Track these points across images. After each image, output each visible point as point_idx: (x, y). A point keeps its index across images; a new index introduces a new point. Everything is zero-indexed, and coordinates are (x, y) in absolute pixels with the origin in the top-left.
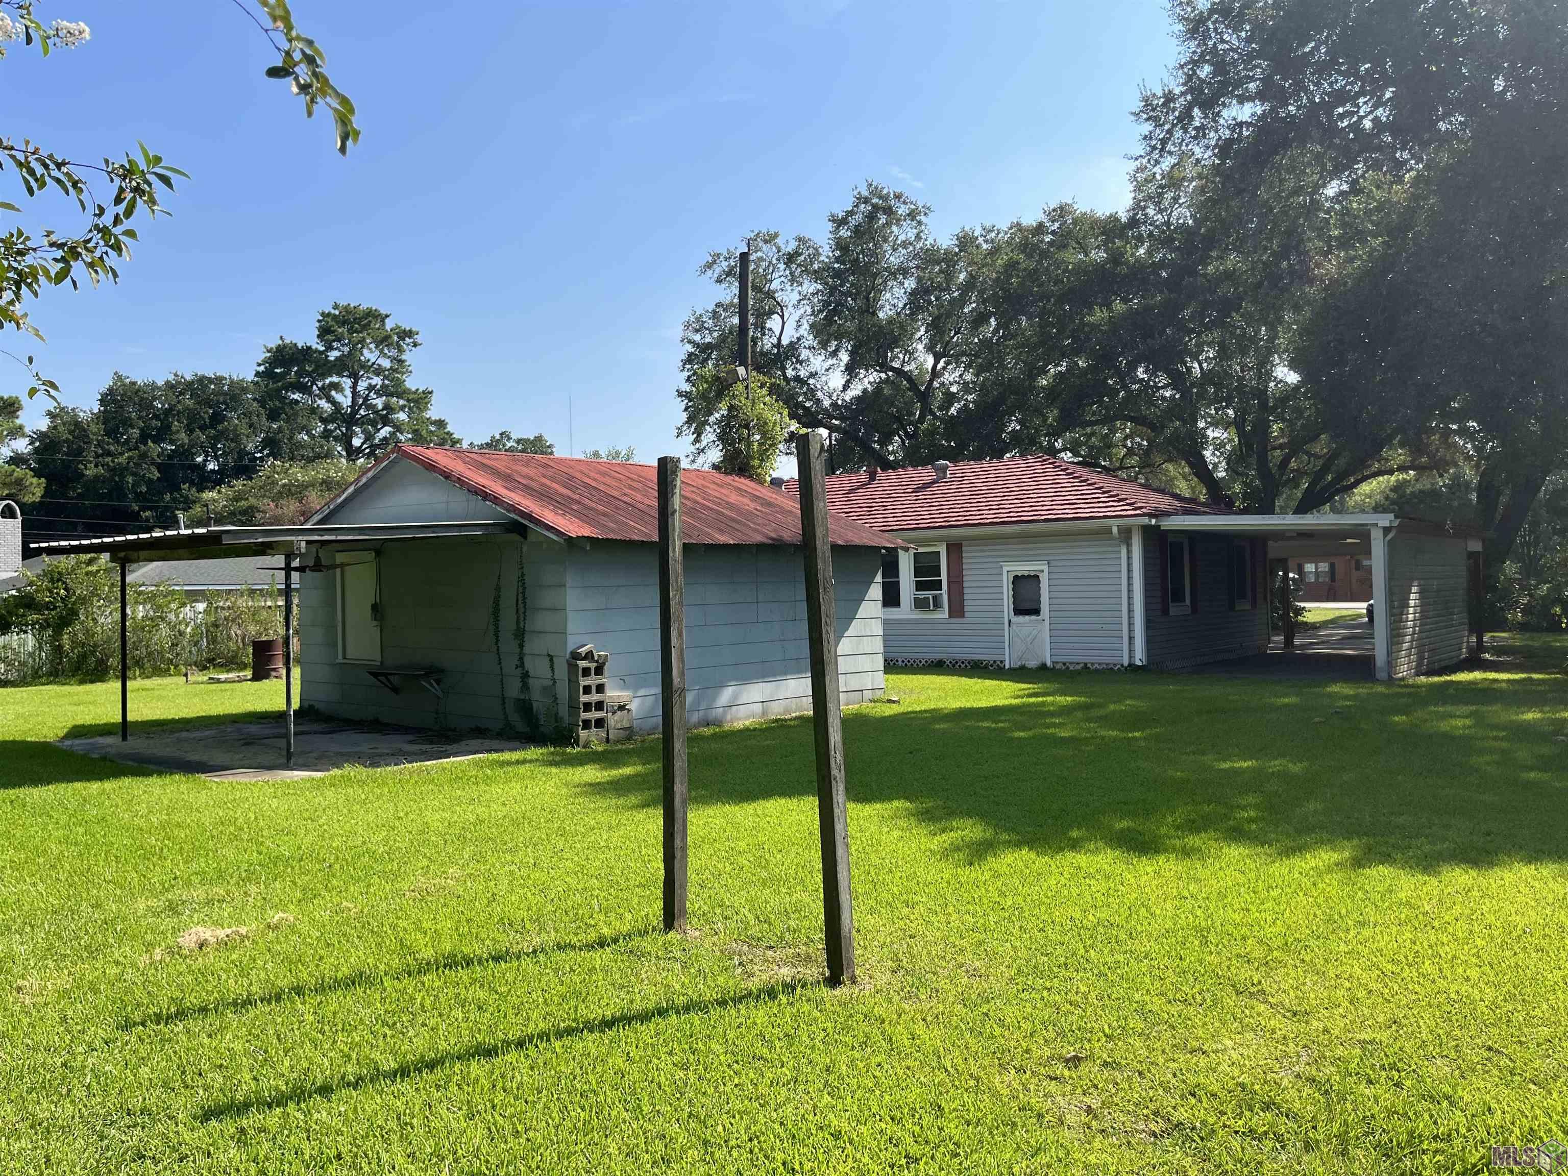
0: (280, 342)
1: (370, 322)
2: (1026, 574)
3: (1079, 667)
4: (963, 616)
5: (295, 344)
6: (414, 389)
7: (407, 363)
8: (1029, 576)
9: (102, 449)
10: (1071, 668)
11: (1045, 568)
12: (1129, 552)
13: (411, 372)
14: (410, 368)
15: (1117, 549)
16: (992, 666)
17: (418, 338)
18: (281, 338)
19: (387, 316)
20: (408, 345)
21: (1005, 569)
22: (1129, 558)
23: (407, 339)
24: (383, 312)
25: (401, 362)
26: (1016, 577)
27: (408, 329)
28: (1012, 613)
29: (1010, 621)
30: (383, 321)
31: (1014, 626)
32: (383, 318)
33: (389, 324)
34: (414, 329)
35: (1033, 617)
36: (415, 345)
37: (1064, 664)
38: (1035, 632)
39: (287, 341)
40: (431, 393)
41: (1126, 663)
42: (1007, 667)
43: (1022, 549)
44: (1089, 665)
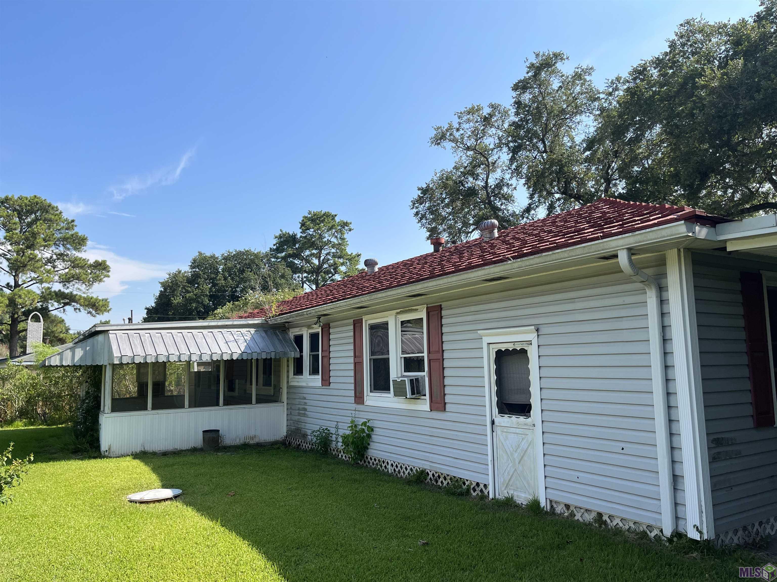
0: (281, 233)
1: (325, 218)
2: (510, 347)
3: (589, 518)
4: (444, 410)
5: (289, 233)
6: (350, 253)
7: (346, 240)
8: (514, 350)
9: (185, 289)
10: (578, 517)
11: (533, 337)
12: (662, 302)
13: (348, 245)
14: (348, 243)
15: (639, 298)
16: (474, 490)
17: (351, 226)
18: (281, 230)
19: (336, 216)
20: (347, 230)
21: (486, 340)
22: (663, 315)
23: (346, 227)
24: (333, 213)
25: (343, 239)
26: (499, 353)
27: (345, 221)
28: (496, 410)
29: (493, 423)
30: (333, 219)
31: (498, 431)
32: (334, 217)
33: (337, 219)
34: (348, 221)
35: (522, 419)
36: (350, 230)
37: (568, 507)
38: (524, 445)
39: (284, 232)
40: (359, 255)
41: (668, 532)
42: (491, 496)
43: (505, 309)
44: (605, 518)
